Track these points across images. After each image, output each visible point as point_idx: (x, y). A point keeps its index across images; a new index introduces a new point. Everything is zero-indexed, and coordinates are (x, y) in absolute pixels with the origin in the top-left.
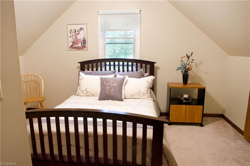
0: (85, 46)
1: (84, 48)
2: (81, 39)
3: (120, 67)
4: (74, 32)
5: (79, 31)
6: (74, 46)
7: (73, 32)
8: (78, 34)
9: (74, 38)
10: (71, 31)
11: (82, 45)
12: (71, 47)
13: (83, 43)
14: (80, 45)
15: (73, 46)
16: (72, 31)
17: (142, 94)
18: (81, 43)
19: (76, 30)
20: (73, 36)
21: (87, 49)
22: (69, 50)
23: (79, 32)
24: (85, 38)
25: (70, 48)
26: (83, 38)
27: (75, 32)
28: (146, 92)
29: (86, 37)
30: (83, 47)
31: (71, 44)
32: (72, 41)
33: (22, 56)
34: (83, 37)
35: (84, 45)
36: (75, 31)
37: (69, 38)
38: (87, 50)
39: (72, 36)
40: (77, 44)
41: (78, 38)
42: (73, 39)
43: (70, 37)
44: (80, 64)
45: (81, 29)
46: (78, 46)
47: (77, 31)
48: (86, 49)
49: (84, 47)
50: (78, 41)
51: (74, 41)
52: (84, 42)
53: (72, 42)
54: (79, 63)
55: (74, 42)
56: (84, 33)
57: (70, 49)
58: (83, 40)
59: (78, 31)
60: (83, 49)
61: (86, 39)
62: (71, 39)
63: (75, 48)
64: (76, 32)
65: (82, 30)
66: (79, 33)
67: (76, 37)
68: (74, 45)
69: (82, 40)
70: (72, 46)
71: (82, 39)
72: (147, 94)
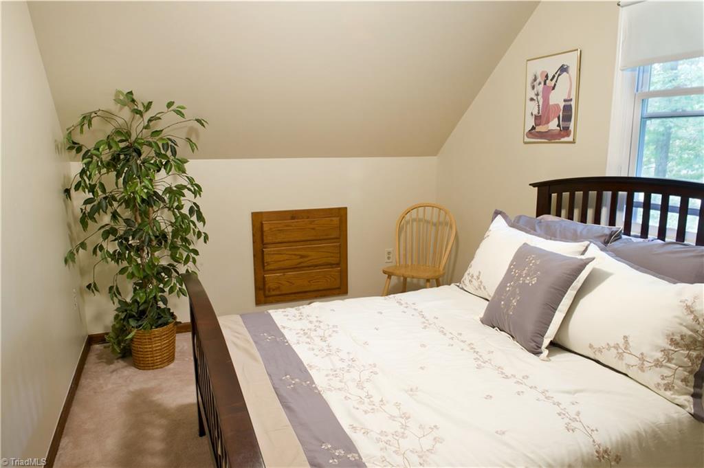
0: (568, 128)
1: (564, 137)
2: (557, 106)
3: (670, 214)
4: (543, 83)
5: (556, 76)
6: (538, 129)
7: (540, 83)
8: (553, 88)
9: (541, 103)
10: (535, 80)
11: (559, 125)
12: (531, 133)
13: (563, 117)
14: (553, 125)
15: (536, 130)
16: (538, 81)
17: (634, 361)
18: (559, 118)
19: (547, 76)
20: (539, 97)
21: (572, 140)
22: (526, 143)
23: (556, 82)
24: (571, 100)
25: (528, 137)
26: (565, 101)
27: (545, 84)
28: (659, 355)
29: (573, 96)
30: (562, 133)
31: (531, 123)
32: (535, 112)
33: (435, 157)
34: (566, 98)
35: (566, 124)
36: (544, 78)
37: (529, 102)
38: (574, 142)
39: (535, 98)
40: (548, 122)
41: (551, 103)
42: (539, 106)
43: (532, 99)
44: (536, 188)
45: (563, 69)
46: (549, 130)
47: (550, 77)
48: (570, 139)
49: (565, 131)
50: (549, 111)
51: (539, 113)
52: (567, 113)
53: (536, 116)
54: (534, 185)
55: (540, 116)
56: (569, 83)
57: (527, 140)
58: (564, 106)
59: (554, 77)
60: (563, 140)
61: (573, 103)
62: (533, 108)
63: (542, 135)
64: (548, 82)
65: (565, 73)
66: (555, 85)
67: (546, 99)
68: (539, 125)
69: (562, 108)
70: (533, 128)
71: (562, 104)
72: (662, 366)
